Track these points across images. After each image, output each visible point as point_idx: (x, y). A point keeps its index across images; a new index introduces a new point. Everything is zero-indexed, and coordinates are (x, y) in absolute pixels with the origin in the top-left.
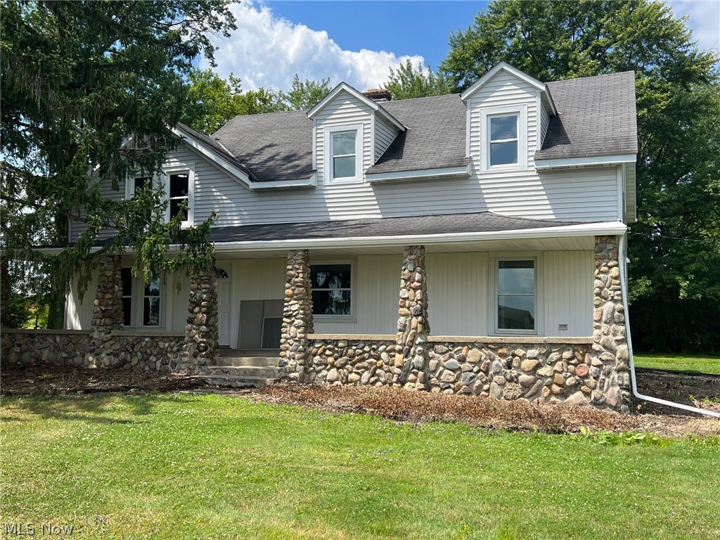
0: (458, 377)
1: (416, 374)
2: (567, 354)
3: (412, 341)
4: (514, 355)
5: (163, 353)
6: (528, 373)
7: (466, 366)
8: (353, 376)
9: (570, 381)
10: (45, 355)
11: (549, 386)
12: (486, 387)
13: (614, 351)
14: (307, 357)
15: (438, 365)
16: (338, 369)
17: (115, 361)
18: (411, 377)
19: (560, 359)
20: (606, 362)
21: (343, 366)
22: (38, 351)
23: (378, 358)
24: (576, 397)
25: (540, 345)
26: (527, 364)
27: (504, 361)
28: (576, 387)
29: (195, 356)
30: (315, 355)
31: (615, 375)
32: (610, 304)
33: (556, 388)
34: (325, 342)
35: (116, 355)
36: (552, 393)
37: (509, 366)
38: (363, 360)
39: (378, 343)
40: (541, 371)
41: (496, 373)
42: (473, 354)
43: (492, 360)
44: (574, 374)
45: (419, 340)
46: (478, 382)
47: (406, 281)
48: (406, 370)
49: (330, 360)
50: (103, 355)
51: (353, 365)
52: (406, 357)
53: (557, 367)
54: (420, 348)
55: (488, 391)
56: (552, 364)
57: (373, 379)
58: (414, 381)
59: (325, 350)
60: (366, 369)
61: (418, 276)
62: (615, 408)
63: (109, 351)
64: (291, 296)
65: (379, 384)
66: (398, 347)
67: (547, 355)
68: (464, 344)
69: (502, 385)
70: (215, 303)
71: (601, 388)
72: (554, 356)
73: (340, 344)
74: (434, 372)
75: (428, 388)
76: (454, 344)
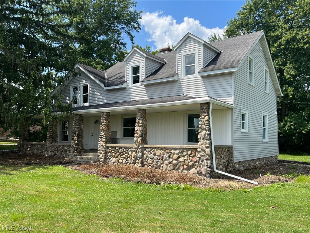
0: (153, 162)
1: (139, 160)
2: (189, 153)
3: (138, 147)
4: (171, 153)
5: (66, 151)
6: (176, 160)
7: (156, 157)
8: (120, 161)
9: (190, 164)
11: (183, 166)
12: (162, 166)
13: (205, 151)
14: (106, 153)
15: (147, 157)
16: (116, 158)
18: (137, 161)
19: (187, 154)
20: (202, 156)
21: (117, 157)
22: (33, 150)
23: (128, 154)
24: (193, 171)
25: (180, 148)
26: (175, 156)
27: (168, 155)
28: (193, 166)
29: (73, 152)
30: (109, 152)
31: (205, 161)
32: (204, 132)
33: (185, 167)
34: (112, 147)
35: (53, 152)
36: (184, 169)
37: (169, 157)
38: (124, 154)
39: (128, 147)
40: (180, 160)
41: (165, 160)
42: (158, 152)
43: (164, 155)
44: (192, 161)
45: (141, 147)
46: (159, 164)
47: (137, 123)
48: (136, 158)
49: (114, 154)
50: (49, 152)
51: (120, 156)
52: (136, 153)
53: (186, 158)
54: (140, 150)
55: (162, 167)
56: (184, 156)
57: (126, 162)
58: (138, 163)
59: (112, 151)
60: (125, 158)
61: (141, 121)
62: (205, 175)
63: (50, 150)
64: (102, 130)
65: (128, 164)
66: (133, 149)
67: (182, 152)
68: (155, 148)
69: (167, 165)
70: (82, 132)
71: (200, 167)
72: (185, 153)
73: (117, 148)
74: (146, 159)
75: (143, 166)
76: (152, 148)
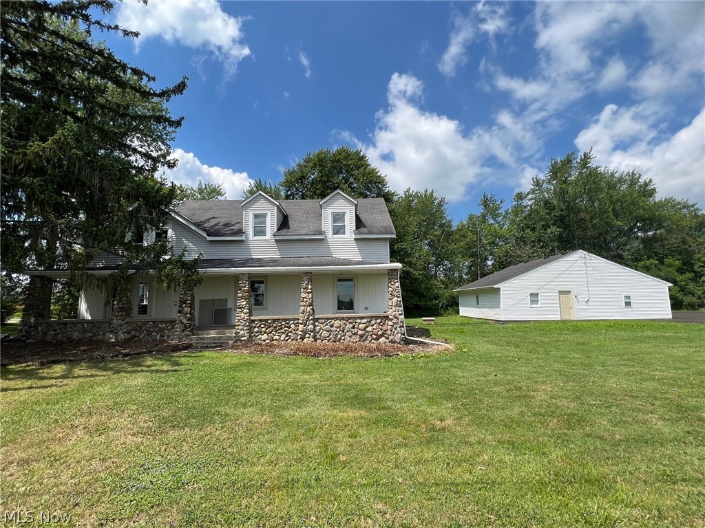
0: (330, 334)
1: (310, 334)
2: (378, 321)
3: (308, 318)
4: (356, 323)
5: (161, 330)
6: (362, 330)
7: (334, 329)
8: (275, 337)
9: (380, 333)
10: (75, 335)
11: (371, 336)
12: (343, 338)
13: (398, 319)
14: (251, 329)
15: (320, 329)
16: (268, 334)
17: (128, 336)
18: (307, 335)
19: (376, 323)
20: (395, 323)
21: (270, 333)
23: (290, 327)
24: (382, 340)
25: (368, 317)
26: (362, 326)
27: (351, 325)
28: (382, 335)
29: (183, 331)
30: (255, 328)
31: (399, 329)
32: (396, 298)
33: (374, 336)
34: (261, 321)
35: (128, 333)
36: (372, 339)
37: (353, 327)
38: (282, 328)
39: (290, 320)
40: (368, 329)
41: (347, 331)
42: (337, 323)
43: (346, 325)
44: (381, 329)
45: (311, 318)
46: (339, 336)
47: (304, 289)
48: (305, 332)
49: (264, 329)
50: (120, 333)
51: (276, 332)
52: (305, 326)
53: (374, 327)
54: (311, 322)
55: (344, 340)
56: (373, 326)
57: (286, 338)
58: (309, 338)
59: (260, 325)
60: (283, 333)
61: (310, 287)
62: (399, 343)
63: (124, 331)
64: (242, 298)
65: (290, 340)
66: (300, 322)
67: (370, 322)
68: (332, 319)
69: (351, 337)
70: (194, 302)
71: (393, 335)
72: (373, 322)
73: (269, 321)
74: (318, 332)
75: (316, 340)
76: (328, 319)
